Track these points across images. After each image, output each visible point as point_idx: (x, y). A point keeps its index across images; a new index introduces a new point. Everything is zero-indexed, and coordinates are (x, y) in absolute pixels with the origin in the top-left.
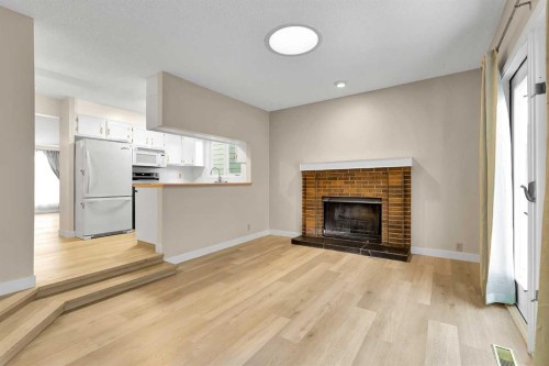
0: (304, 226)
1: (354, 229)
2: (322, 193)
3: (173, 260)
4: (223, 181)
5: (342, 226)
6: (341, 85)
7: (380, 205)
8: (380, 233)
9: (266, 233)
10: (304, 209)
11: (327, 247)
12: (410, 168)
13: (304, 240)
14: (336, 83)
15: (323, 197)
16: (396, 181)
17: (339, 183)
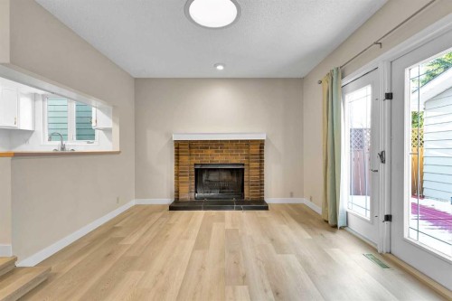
0: (177, 192)
1: (222, 189)
2: (195, 161)
3: (29, 261)
4: (69, 149)
5: (211, 189)
6: (220, 68)
7: (243, 169)
8: (243, 191)
9: (133, 203)
10: (177, 175)
11: (206, 208)
12: (263, 141)
13: (177, 206)
14: (216, 65)
15: (195, 164)
16: (255, 150)
17: (209, 152)
